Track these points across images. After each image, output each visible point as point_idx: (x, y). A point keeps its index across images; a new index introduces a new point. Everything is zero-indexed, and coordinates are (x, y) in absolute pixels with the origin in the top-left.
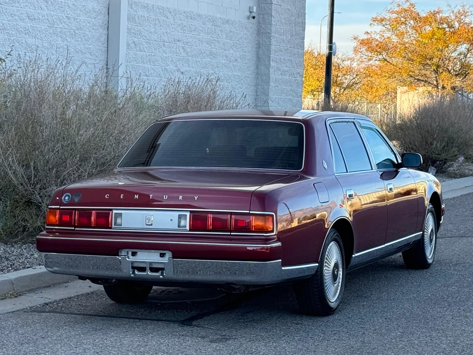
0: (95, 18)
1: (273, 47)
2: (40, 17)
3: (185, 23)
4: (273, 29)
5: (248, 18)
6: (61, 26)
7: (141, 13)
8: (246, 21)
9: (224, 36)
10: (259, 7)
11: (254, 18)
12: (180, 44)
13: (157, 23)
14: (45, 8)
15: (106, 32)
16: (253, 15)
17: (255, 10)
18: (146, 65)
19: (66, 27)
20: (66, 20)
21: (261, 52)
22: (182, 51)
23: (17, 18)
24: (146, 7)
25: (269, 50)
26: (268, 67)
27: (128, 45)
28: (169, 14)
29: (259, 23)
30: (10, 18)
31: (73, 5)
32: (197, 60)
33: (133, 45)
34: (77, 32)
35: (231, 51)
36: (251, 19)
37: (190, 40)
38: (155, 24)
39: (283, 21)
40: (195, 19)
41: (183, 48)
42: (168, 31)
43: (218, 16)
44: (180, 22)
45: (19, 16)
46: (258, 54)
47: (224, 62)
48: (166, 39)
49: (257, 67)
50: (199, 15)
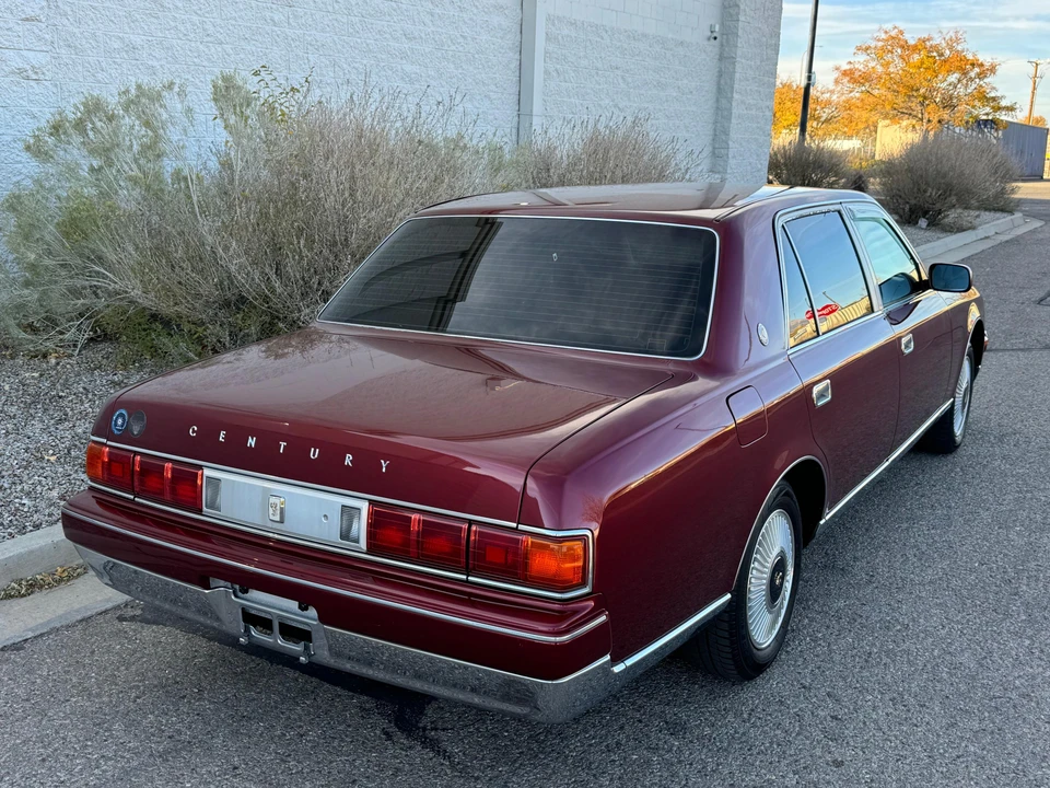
0: (502, 38)
1: (737, 75)
2: (423, 35)
3: (625, 46)
4: (739, 52)
5: (709, 39)
6: (453, 48)
7: (566, 32)
8: (706, 43)
9: (677, 63)
10: (722, 25)
11: (715, 38)
12: (619, 72)
13: (588, 44)
14: (430, 24)
15: (517, 56)
16: (715, 35)
17: (717, 29)
18: (573, 100)
19: (461, 49)
20: (461, 40)
21: (722, 82)
22: (621, 81)
23: (388, 36)
24: (573, 24)
25: (732, 79)
26: (730, 100)
27: (547, 72)
28: (604, 33)
29: (722, 45)
30: (378, 37)
31: (471, 19)
32: (641, 92)
33: (555, 74)
34: (476, 56)
35: (685, 81)
36: (713, 40)
37: (632, 67)
38: (586, 47)
39: (751, 42)
40: (639, 40)
41: (623, 78)
42: (603, 55)
43: (670, 36)
44: (619, 44)
45: (390, 34)
46: (719, 83)
47: (675, 94)
48: (599, 65)
49: (717, 101)
50: (644, 35)
